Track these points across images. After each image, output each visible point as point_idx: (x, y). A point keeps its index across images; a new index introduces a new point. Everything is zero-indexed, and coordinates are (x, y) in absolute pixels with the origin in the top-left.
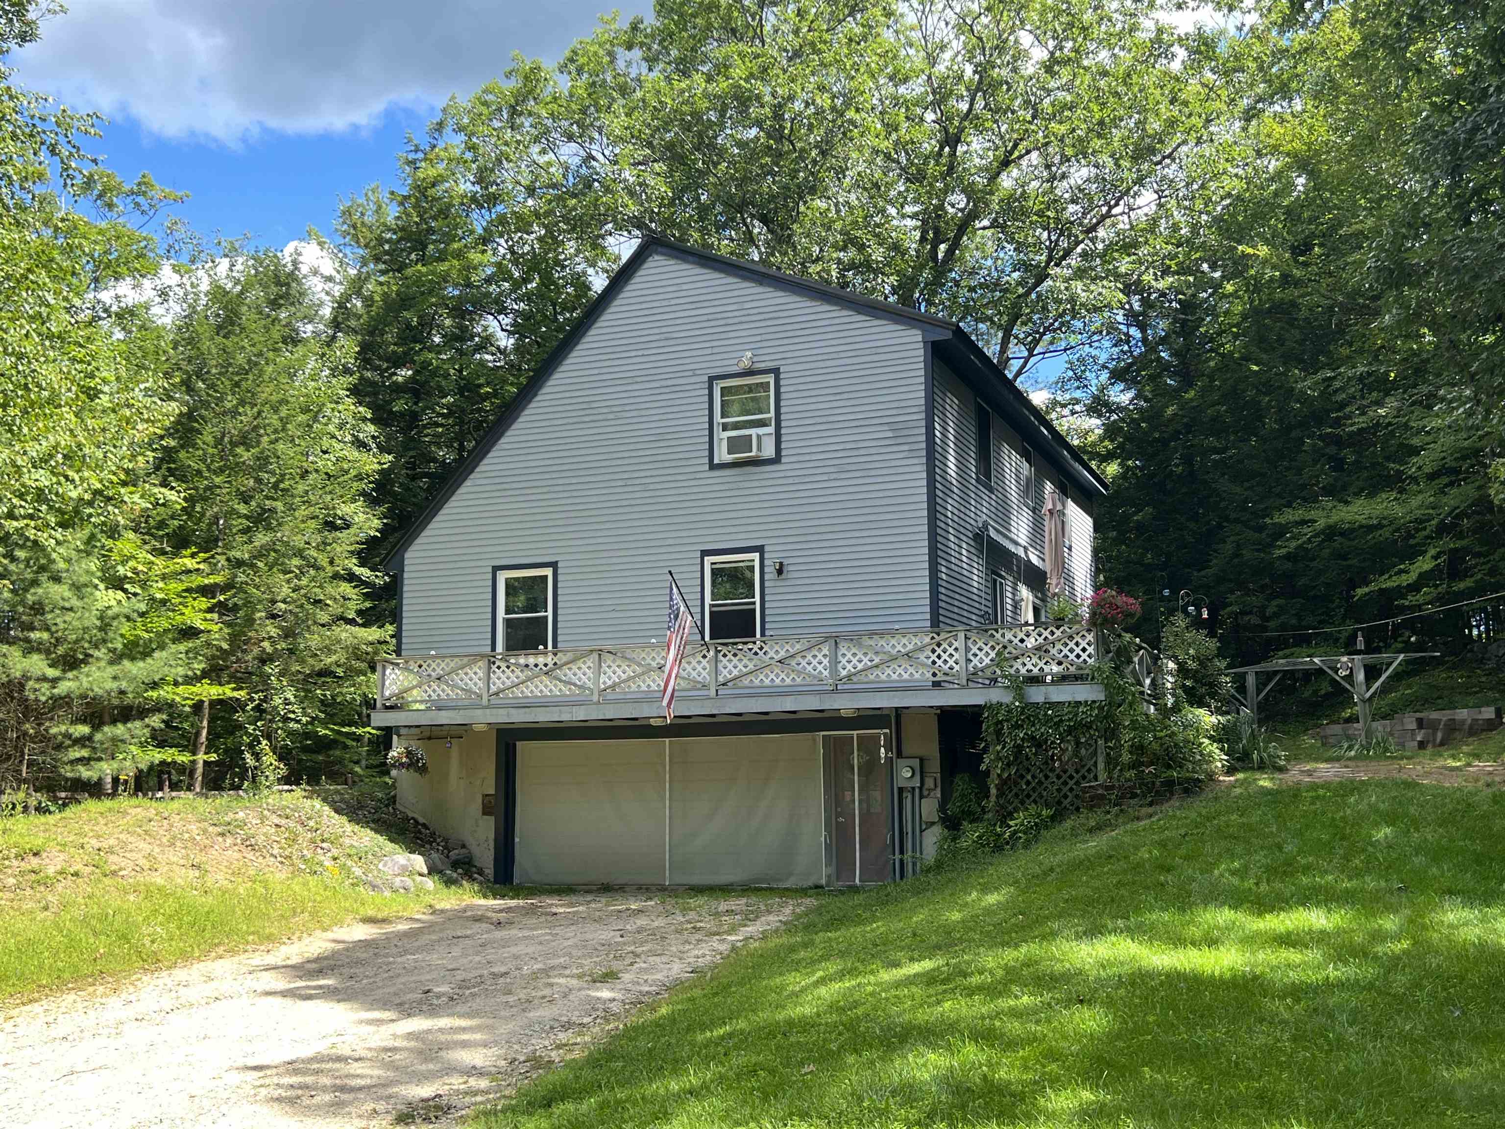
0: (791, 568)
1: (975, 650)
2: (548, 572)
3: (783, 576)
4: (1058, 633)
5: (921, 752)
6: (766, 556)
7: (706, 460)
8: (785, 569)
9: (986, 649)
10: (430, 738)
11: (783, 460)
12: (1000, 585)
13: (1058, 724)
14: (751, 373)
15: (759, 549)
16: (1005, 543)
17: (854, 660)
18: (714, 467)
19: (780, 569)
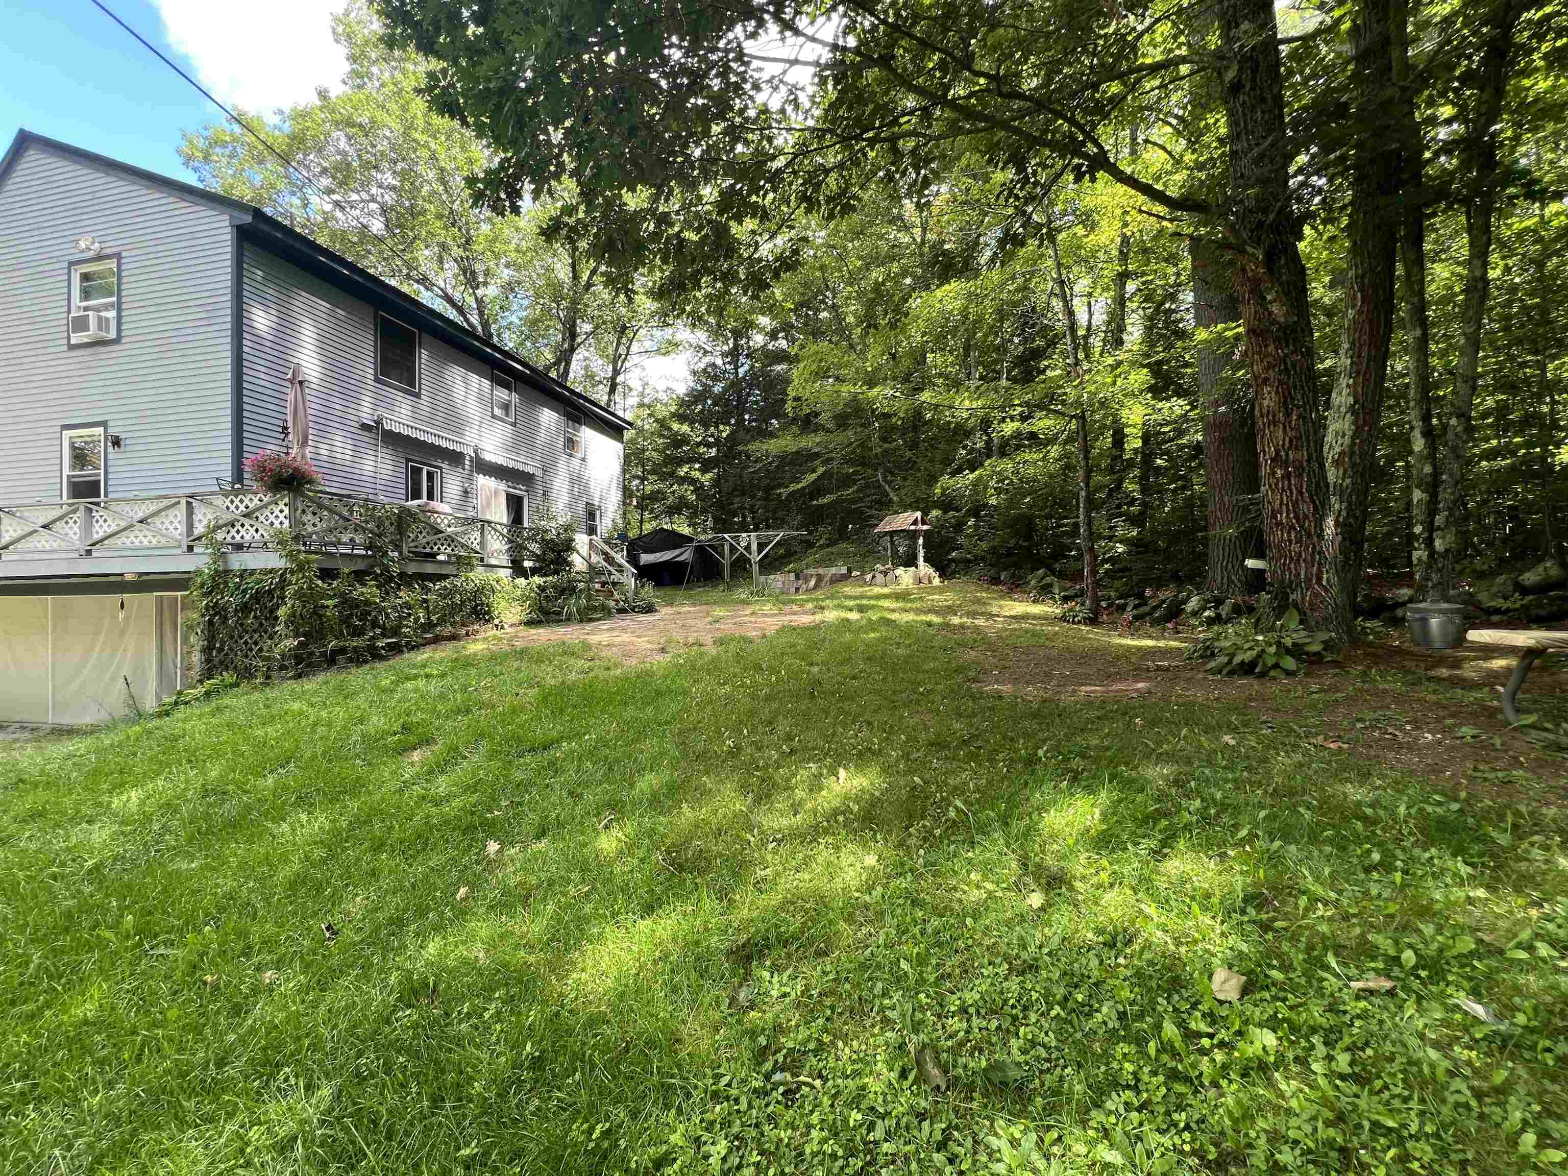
0: (126, 442)
1: (200, 516)
3: (122, 449)
4: (266, 500)
6: (109, 430)
7: (65, 341)
8: (122, 443)
11: (123, 341)
12: (428, 473)
13: (244, 591)
14: (99, 258)
15: (104, 424)
16: (430, 440)
17: (105, 526)
18: (72, 347)
19: (118, 444)
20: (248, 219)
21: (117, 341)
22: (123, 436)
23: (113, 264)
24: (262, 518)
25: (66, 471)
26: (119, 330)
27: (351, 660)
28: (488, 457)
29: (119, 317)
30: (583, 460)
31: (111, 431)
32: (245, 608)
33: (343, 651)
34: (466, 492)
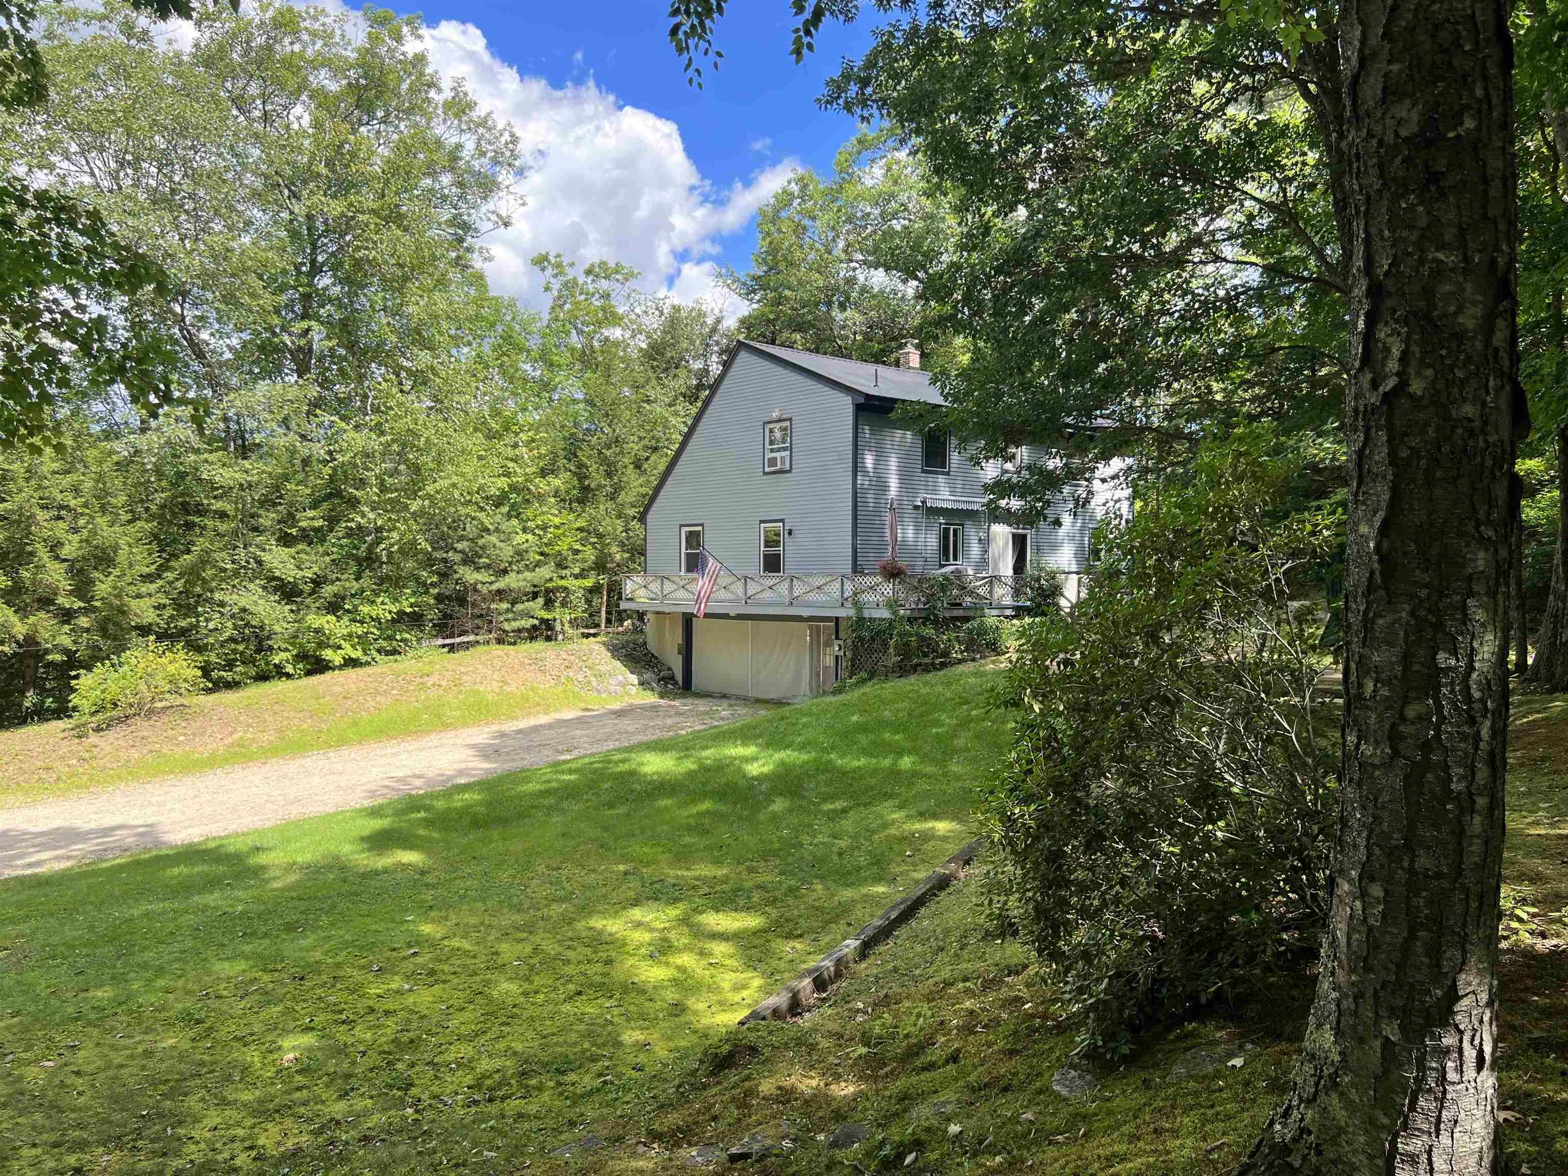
0: (795, 532)
1: (847, 586)
2: (700, 529)
3: (792, 536)
6: (785, 525)
7: (762, 470)
8: (793, 533)
10: (656, 617)
11: (793, 471)
12: (955, 531)
14: (780, 420)
15: (782, 521)
16: (956, 506)
17: (799, 589)
18: (765, 474)
19: (790, 533)
20: (860, 399)
21: (790, 471)
22: (793, 528)
23: (788, 424)
24: (878, 590)
25: (762, 548)
26: (791, 464)
29: (791, 456)
31: (787, 525)
32: (873, 639)
33: (920, 664)
34: (980, 540)
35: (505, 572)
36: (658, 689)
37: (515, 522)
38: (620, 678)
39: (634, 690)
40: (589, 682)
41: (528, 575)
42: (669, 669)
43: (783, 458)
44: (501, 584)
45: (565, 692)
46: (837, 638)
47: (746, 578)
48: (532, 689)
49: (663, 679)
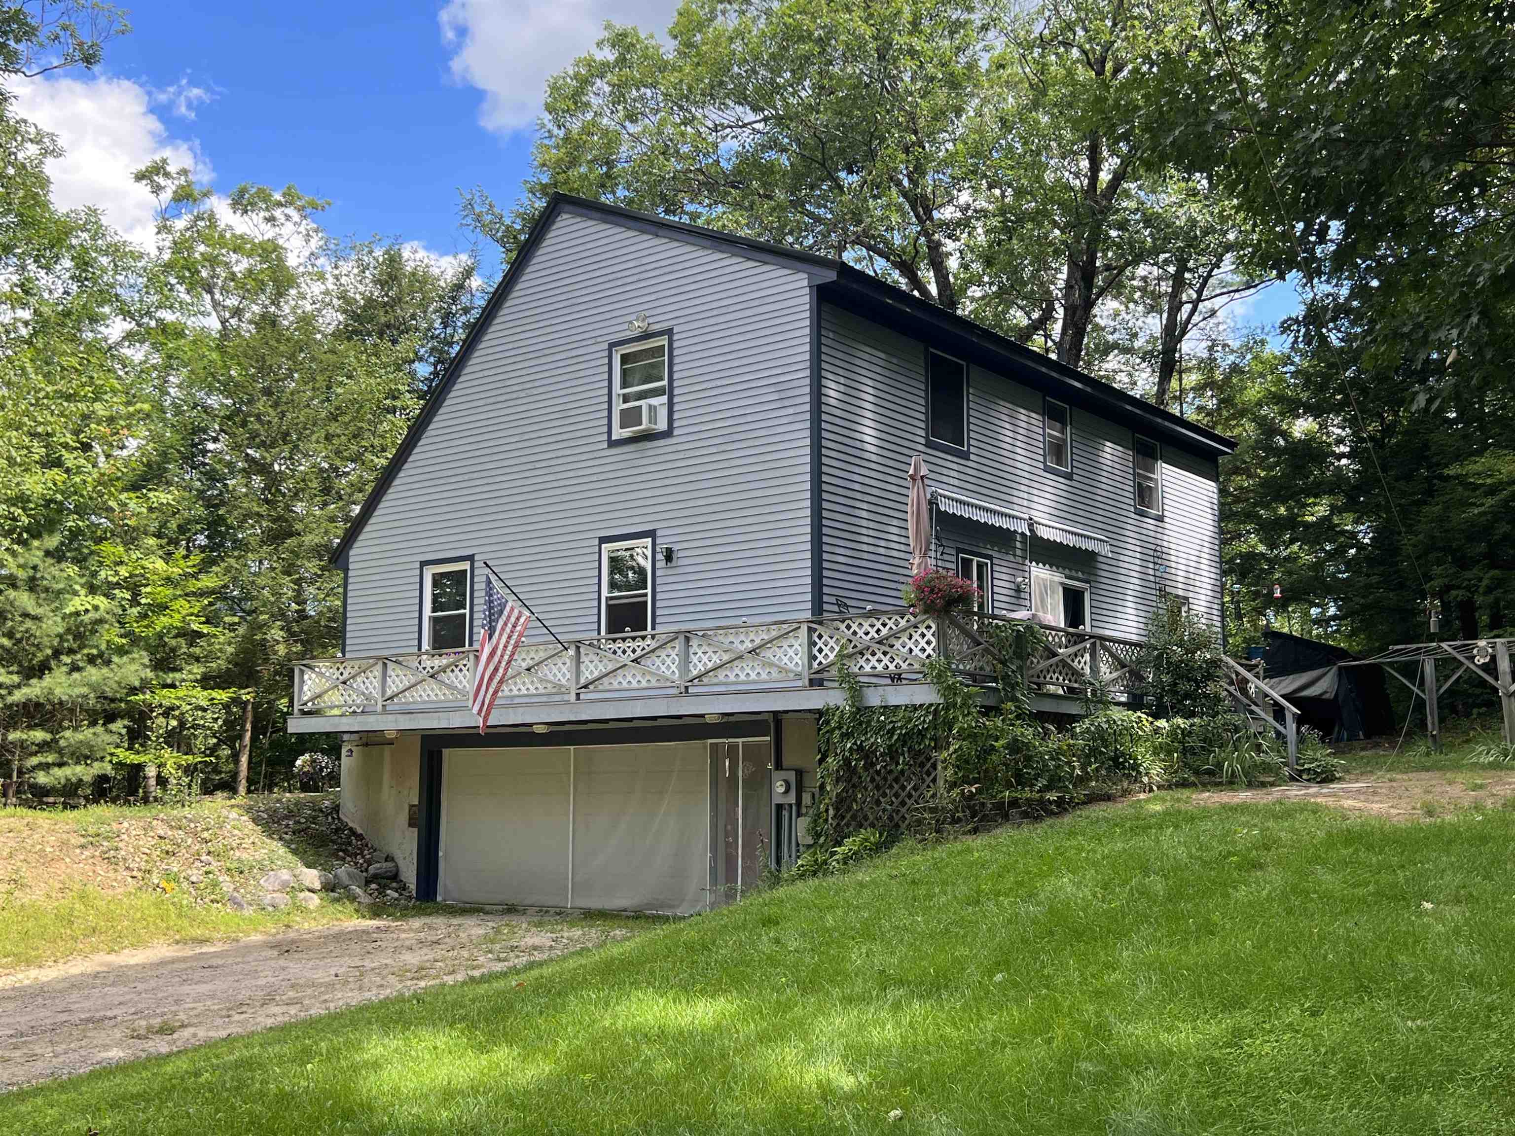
0: (681, 554)
1: (820, 644)
2: (466, 566)
3: (674, 564)
4: (903, 623)
5: (799, 763)
6: (658, 541)
7: (605, 437)
8: (674, 556)
9: (832, 643)
10: (367, 745)
11: (676, 432)
12: (980, 566)
13: (891, 732)
14: (646, 336)
15: (651, 534)
16: (982, 517)
17: (705, 659)
18: (612, 444)
19: (669, 556)
20: (831, 276)
21: (668, 434)
22: (675, 547)
23: (664, 341)
24: (898, 645)
25: (605, 593)
26: (671, 420)
27: (1025, 815)
28: (1044, 533)
29: (671, 404)
30: (1160, 519)
31: (663, 542)
32: (892, 753)
33: (1014, 803)
34: (1018, 590)
35: (42, 669)
36: (365, 899)
37: (72, 570)
38: (285, 875)
39: (315, 900)
40: (215, 884)
41: (93, 674)
42: (389, 858)
43: (652, 409)
44: (34, 690)
45: (157, 905)
46: (779, 766)
47: (578, 644)
48: (83, 897)
49: (375, 878)
